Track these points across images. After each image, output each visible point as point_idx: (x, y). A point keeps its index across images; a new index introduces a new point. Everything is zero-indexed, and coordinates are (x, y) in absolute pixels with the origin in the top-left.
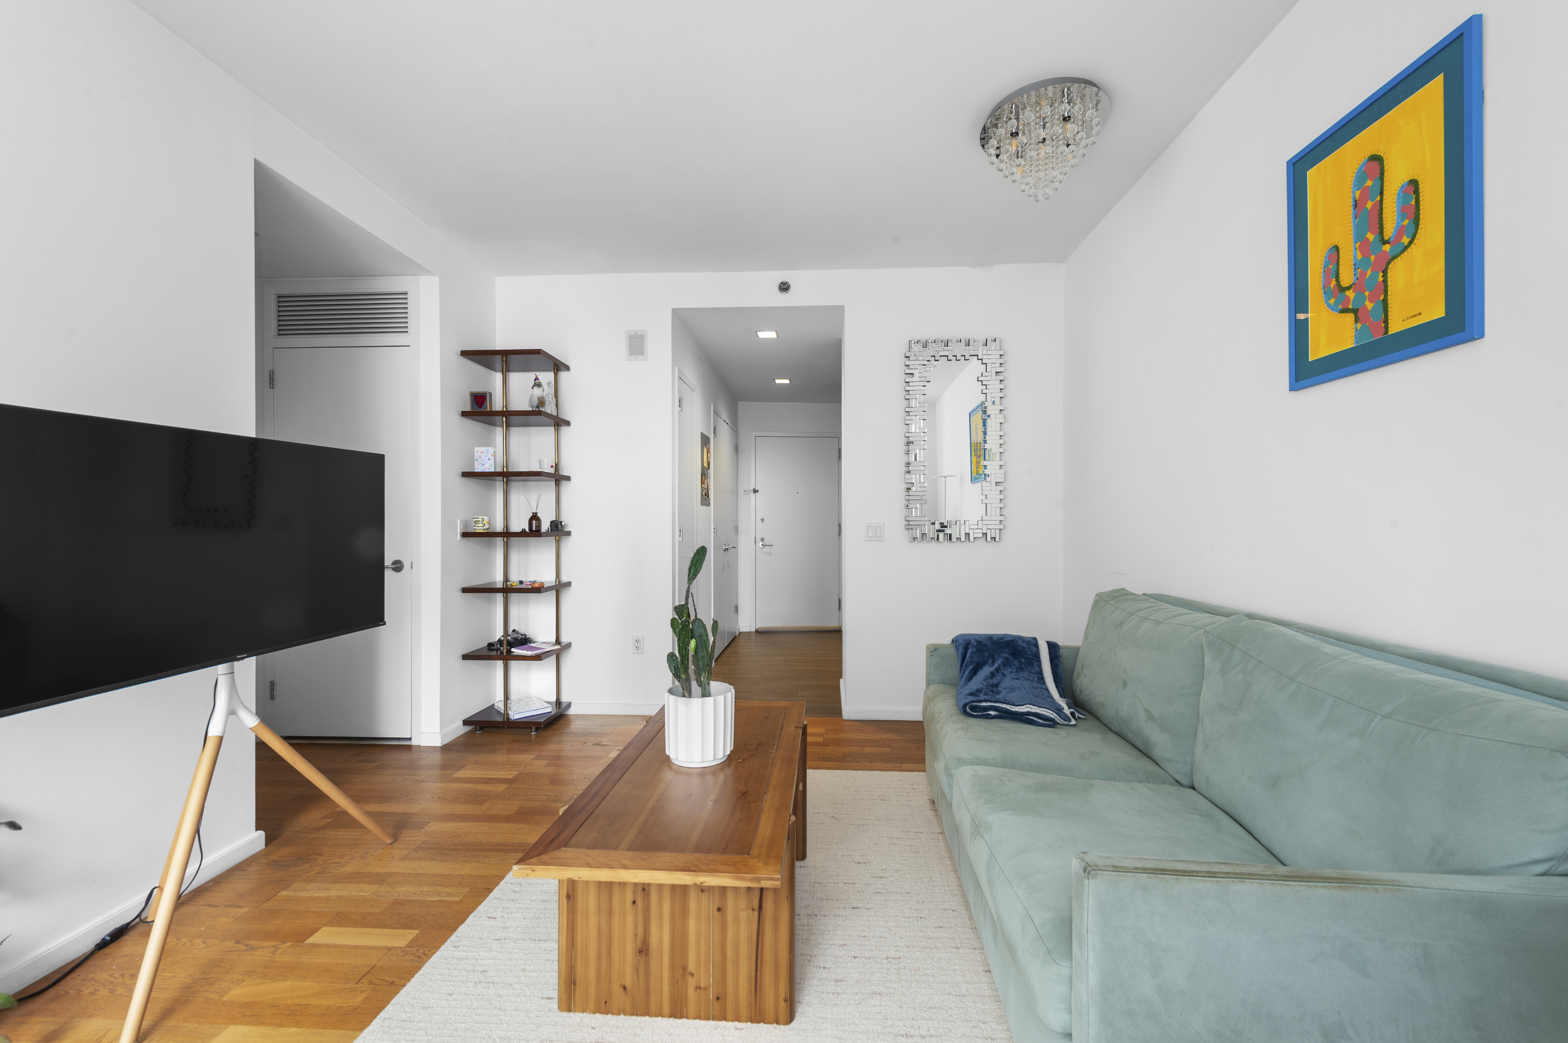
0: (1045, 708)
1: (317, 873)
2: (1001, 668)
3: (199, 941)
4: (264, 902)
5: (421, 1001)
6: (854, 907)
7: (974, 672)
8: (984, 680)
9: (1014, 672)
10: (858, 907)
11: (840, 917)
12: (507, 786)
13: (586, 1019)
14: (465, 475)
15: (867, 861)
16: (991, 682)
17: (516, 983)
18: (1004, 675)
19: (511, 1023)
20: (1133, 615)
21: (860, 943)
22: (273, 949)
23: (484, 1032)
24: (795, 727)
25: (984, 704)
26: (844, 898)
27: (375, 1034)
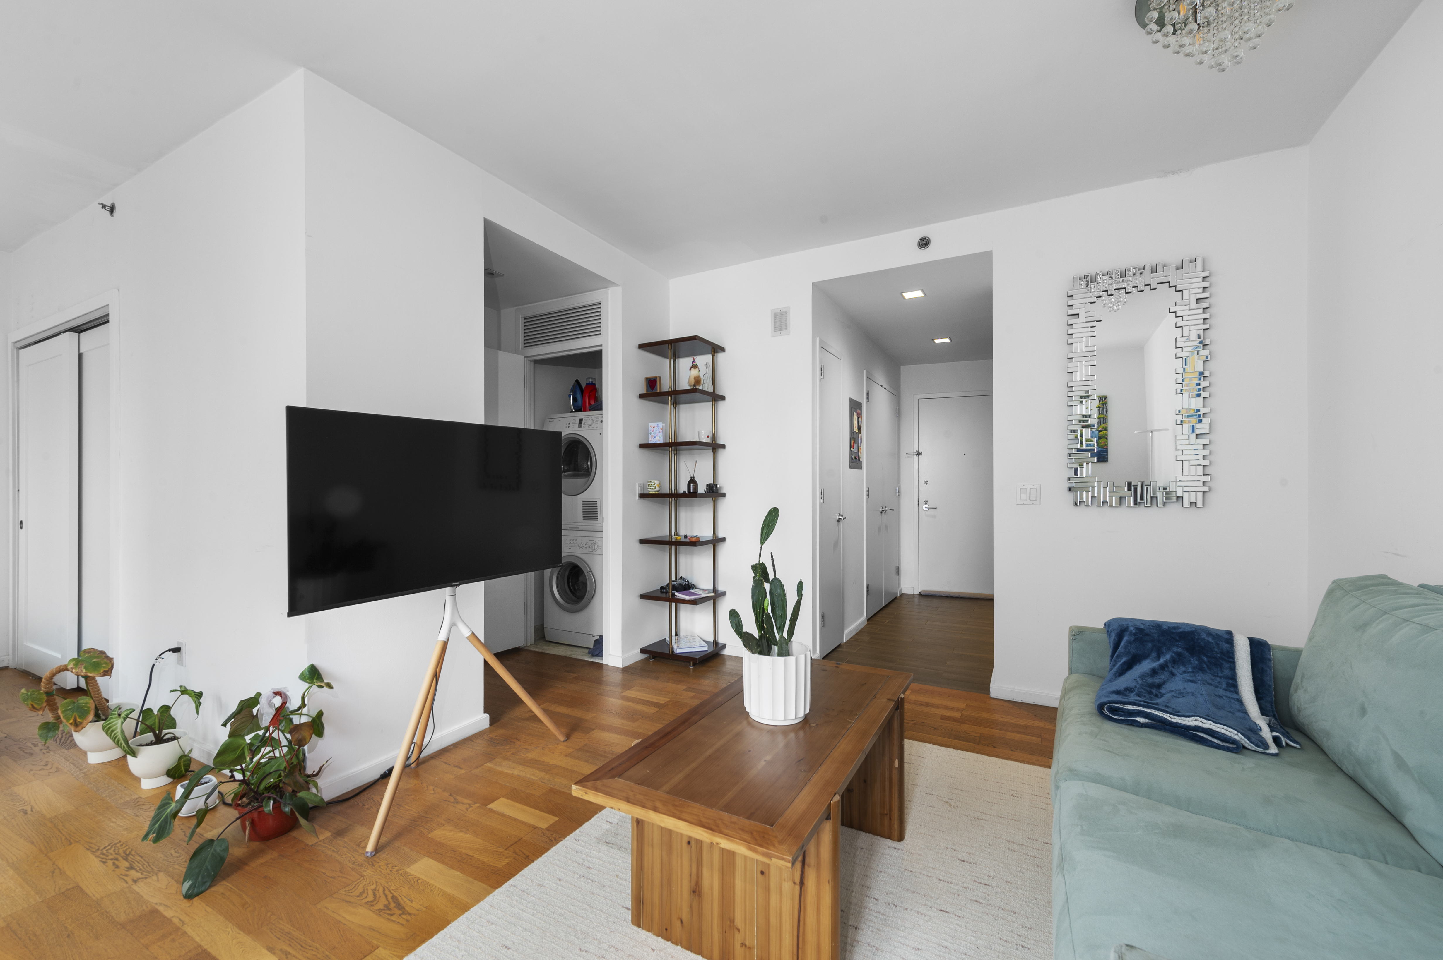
0: (1224, 725)
1: (512, 754)
2: (1169, 665)
3: (431, 788)
4: (475, 768)
5: (539, 879)
6: (942, 909)
7: (1129, 666)
8: (1139, 677)
9: (1189, 672)
10: (947, 911)
11: (923, 916)
12: (657, 709)
13: (649, 939)
14: (642, 446)
15: (974, 861)
16: (1150, 680)
17: (608, 886)
18: (1173, 674)
19: (593, 920)
20: (1387, 613)
21: (938, 953)
22: (468, 806)
23: (573, 922)
24: (889, 699)
25: (1129, 707)
26: (933, 896)
27: (501, 895)
